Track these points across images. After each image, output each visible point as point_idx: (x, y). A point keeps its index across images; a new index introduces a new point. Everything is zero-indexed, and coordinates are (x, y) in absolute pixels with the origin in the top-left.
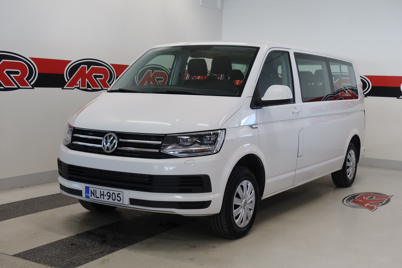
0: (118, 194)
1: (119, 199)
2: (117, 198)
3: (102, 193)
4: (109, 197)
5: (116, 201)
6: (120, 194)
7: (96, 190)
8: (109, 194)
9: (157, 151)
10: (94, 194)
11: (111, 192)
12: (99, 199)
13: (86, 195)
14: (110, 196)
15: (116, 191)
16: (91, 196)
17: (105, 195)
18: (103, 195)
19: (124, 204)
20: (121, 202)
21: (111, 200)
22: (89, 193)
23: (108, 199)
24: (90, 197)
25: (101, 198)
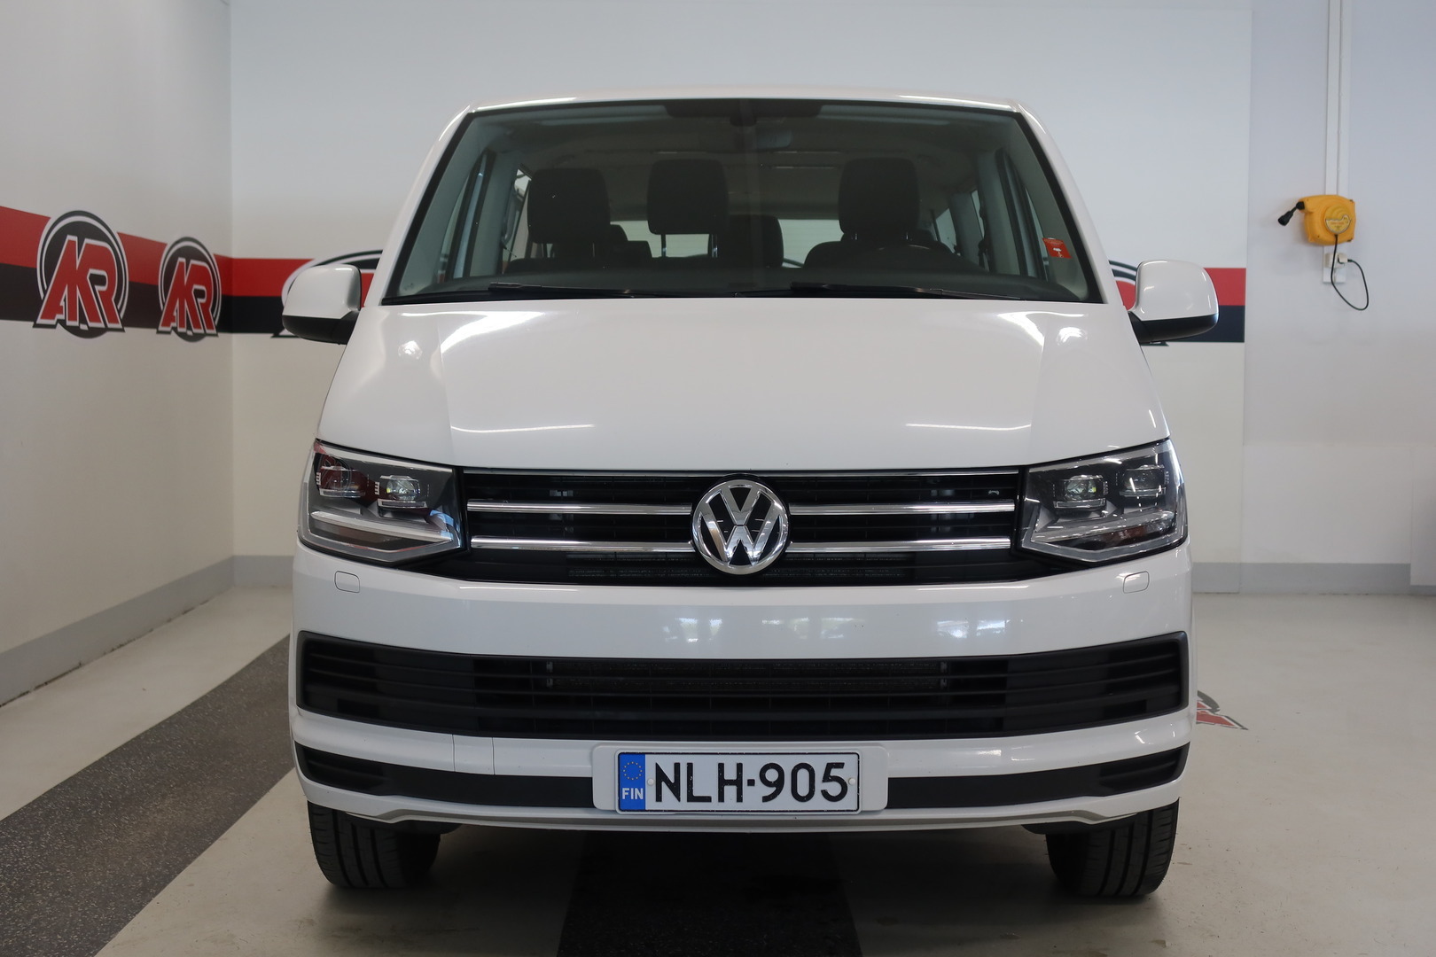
0: (830, 766)
1: (834, 789)
2: (820, 785)
3: (730, 774)
4: (774, 789)
5: (818, 802)
6: (840, 765)
7: (690, 766)
8: (772, 775)
9: (1004, 542)
10: (675, 789)
11: (788, 765)
12: (714, 805)
13: (624, 794)
14: (779, 784)
15: (817, 753)
16: (659, 798)
17: (751, 783)
18: (738, 783)
19: (863, 812)
20: (848, 802)
21: (785, 801)
22: (641, 784)
23: (766, 799)
24: (651, 803)
25: (721, 799)
